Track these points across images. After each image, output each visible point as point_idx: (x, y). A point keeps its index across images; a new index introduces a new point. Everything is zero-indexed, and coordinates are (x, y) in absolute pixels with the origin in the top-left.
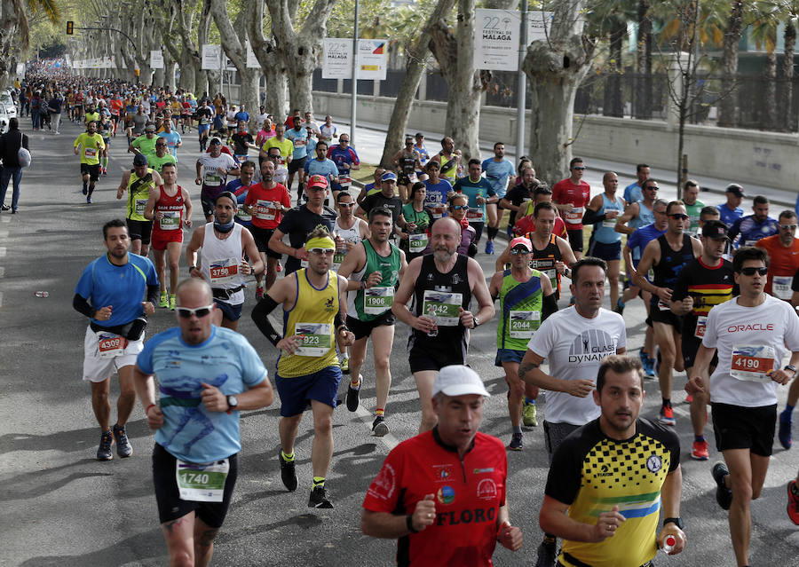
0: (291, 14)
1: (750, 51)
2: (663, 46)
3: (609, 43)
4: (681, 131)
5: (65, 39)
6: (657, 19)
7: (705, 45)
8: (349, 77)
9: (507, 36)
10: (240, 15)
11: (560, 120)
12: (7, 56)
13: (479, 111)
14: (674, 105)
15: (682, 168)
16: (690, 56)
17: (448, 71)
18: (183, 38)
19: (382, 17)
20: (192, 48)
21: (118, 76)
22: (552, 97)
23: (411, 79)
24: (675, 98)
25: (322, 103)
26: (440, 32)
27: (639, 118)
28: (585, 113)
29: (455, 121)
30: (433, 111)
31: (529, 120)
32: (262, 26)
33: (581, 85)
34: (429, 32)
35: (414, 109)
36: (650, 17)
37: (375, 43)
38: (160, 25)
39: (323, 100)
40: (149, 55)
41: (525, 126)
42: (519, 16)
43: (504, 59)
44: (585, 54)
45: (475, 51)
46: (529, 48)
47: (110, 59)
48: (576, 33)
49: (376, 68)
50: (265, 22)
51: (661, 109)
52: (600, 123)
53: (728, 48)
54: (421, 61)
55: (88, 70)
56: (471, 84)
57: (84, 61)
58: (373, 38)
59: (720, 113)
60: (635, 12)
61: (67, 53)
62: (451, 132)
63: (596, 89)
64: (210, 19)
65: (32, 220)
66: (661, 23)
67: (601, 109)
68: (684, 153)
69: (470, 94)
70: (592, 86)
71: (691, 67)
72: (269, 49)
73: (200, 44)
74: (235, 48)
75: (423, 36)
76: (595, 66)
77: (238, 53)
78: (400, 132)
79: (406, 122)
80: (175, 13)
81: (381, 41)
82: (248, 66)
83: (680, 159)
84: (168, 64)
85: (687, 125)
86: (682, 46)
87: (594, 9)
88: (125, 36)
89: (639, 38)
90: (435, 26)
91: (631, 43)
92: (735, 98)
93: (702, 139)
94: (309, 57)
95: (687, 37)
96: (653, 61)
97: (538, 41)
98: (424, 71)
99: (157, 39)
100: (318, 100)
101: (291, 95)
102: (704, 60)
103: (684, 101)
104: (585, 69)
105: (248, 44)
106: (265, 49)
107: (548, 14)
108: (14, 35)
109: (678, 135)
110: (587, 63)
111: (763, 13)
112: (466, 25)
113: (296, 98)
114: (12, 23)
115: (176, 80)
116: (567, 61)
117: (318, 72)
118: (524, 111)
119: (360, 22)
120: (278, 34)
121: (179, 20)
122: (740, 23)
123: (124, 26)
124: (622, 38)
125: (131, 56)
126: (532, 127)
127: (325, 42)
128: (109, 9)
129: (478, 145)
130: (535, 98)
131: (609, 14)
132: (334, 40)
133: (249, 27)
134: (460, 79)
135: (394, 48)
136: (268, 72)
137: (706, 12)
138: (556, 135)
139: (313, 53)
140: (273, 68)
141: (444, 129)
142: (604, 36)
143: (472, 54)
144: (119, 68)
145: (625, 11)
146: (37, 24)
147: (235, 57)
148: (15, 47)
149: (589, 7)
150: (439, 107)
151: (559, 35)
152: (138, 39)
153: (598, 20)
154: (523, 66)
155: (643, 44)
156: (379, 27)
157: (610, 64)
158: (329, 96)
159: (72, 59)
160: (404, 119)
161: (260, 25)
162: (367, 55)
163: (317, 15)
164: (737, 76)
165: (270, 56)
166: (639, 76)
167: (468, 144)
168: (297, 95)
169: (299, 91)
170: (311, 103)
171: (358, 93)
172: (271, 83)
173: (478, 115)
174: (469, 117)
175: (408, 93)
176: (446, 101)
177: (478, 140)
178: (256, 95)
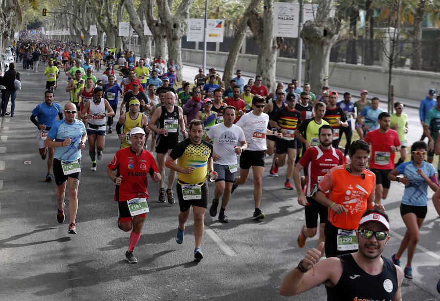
0: (170, 5)
1: (429, 27)
2: (380, 24)
3: (349, 22)
4: (390, 72)
5: (42, 19)
6: (376, 9)
7: (404, 23)
8: (202, 41)
9: (292, 18)
10: (140, 5)
11: (321, 66)
12: (9, 28)
13: (275, 61)
14: (386, 58)
15: (391, 93)
16: (395, 30)
17: (258, 37)
18: (108, 18)
19: (221, 7)
20: (113, 24)
21: (71, 40)
22: (317, 53)
23: (237, 42)
24: (387, 53)
26: (254, 15)
27: (366, 64)
28: (336, 61)
29: (262, 66)
30: (250, 60)
31: (304, 65)
32: (153, 12)
33: (333, 46)
34: (247, 15)
35: (239, 59)
36: (373, 7)
37: (217, 22)
38: (95, 11)
39: (187, 54)
40: (89, 28)
41: (302, 69)
42: (299, 6)
43: (290, 31)
44: (336, 28)
45: (274, 26)
46: (304, 25)
47: (67, 30)
48: (331, 16)
49: (217, 35)
50: (154, 9)
51: (378, 59)
52: (344, 68)
53: (416, 25)
54: (242, 32)
55: (54, 36)
56: (271, 45)
57: (52, 31)
58: (216, 19)
59: (412, 62)
60: (364, 5)
61: (42, 26)
62: (260, 72)
63: (342, 48)
64: (124, 8)
65: (22, 121)
66: (379, 11)
67: (344, 60)
68: (392, 84)
69: (271, 51)
70: (339, 46)
71: (396, 35)
72: (157, 25)
73: (118, 22)
74: (138, 24)
75: (244, 17)
76: (342, 35)
77: (139, 27)
78: (231, 72)
79: (234, 67)
80: (104, 4)
81: (220, 20)
82: (145, 34)
83: (389, 88)
84: (100, 33)
85: (394, 69)
86: (391, 24)
87: (341, 3)
88: (75, 17)
89: (366, 19)
90: (251, 13)
91: (362, 22)
92: (420, 54)
93: (402, 77)
94: (179, 29)
95: (393, 18)
96: (374, 33)
97: (309, 21)
98: (244, 37)
99: (94, 19)
100: (185, 54)
101: (169, 51)
102: (403, 32)
103: (392, 55)
104: (336, 37)
105: (145, 21)
106: (154, 24)
107: (315, 6)
108: (13, 16)
109: (388, 75)
110: (337, 33)
111: (436, 6)
112: (269, 12)
113: (172, 53)
114: (12, 10)
115: (104, 42)
116: (326, 32)
117: (184, 38)
118: (301, 60)
119: (208, 10)
120: (162, 16)
121: (106, 8)
122: (423, 11)
123: (75, 11)
124: (357, 19)
125: (79, 29)
126: (306, 69)
127: (188, 21)
128: (66, 2)
129: (275, 80)
130: (307, 53)
131: (350, 5)
132: (194, 20)
133: (146, 12)
134: (265, 42)
135: (227, 25)
136: (156, 38)
137: (404, 5)
138: (319, 74)
139: (182, 26)
140: (159, 35)
141: (255, 70)
142: (347, 18)
143: (272, 28)
144: (72, 35)
145: (358, 4)
146: (26, 10)
147: (138, 29)
148: (13, 23)
149: (338, 2)
150: (253, 58)
151: (321, 17)
152: (82, 19)
153: (343, 9)
154: (301, 35)
155: (369, 22)
156: (219, 13)
157: (350, 34)
158: (190, 52)
159: (46, 30)
160: (233, 65)
161: (152, 11)
162: (212, 29)
163: (184, 6)
164: (421, 41)
165: (157, 29)
166: (366, 41)
167: (269, 79)
168: (173, 51)
169: (174, 48)
170: (180, 56)
171: (207, 50)
172: (158, 44)
173: (275, 62)
174: (270, 64)
175: (235, 49)
176: (256, 54)
177: (275, 77)
178: (149, 51)
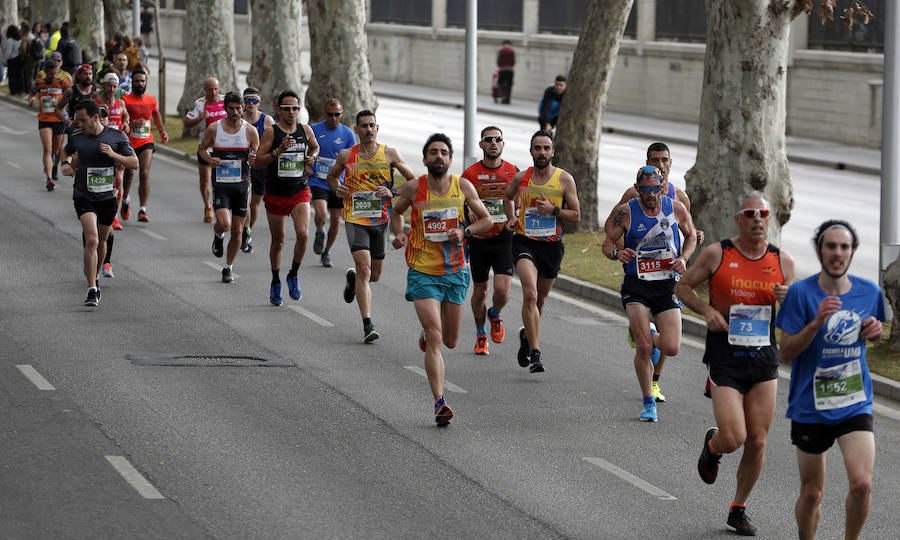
13: (785, 69)
25: (394, 53)
29: (726, 93)
30: (673, 67)
35: (623, 64)
39: (395, 44)
62: (716, 120)
69: (763, 24)
78: (589, 125)
79: (603, 99)
100: (385, 47)
101: (313, 36)
113: (328, 44)
129: (784, 152)
150: (689, 57)
158: (411, 36)
160: (598, 89)
167: (759, 150)
168: (331, 33)
169: (334, 25)
170: (365, 58)
171: (479, 27)
172: (262, 6)
173: (785, 75)
174: (761, 82)
175: (606, 24)
176: (702, 40)
177: (783, 137)
178: (227, 37)
